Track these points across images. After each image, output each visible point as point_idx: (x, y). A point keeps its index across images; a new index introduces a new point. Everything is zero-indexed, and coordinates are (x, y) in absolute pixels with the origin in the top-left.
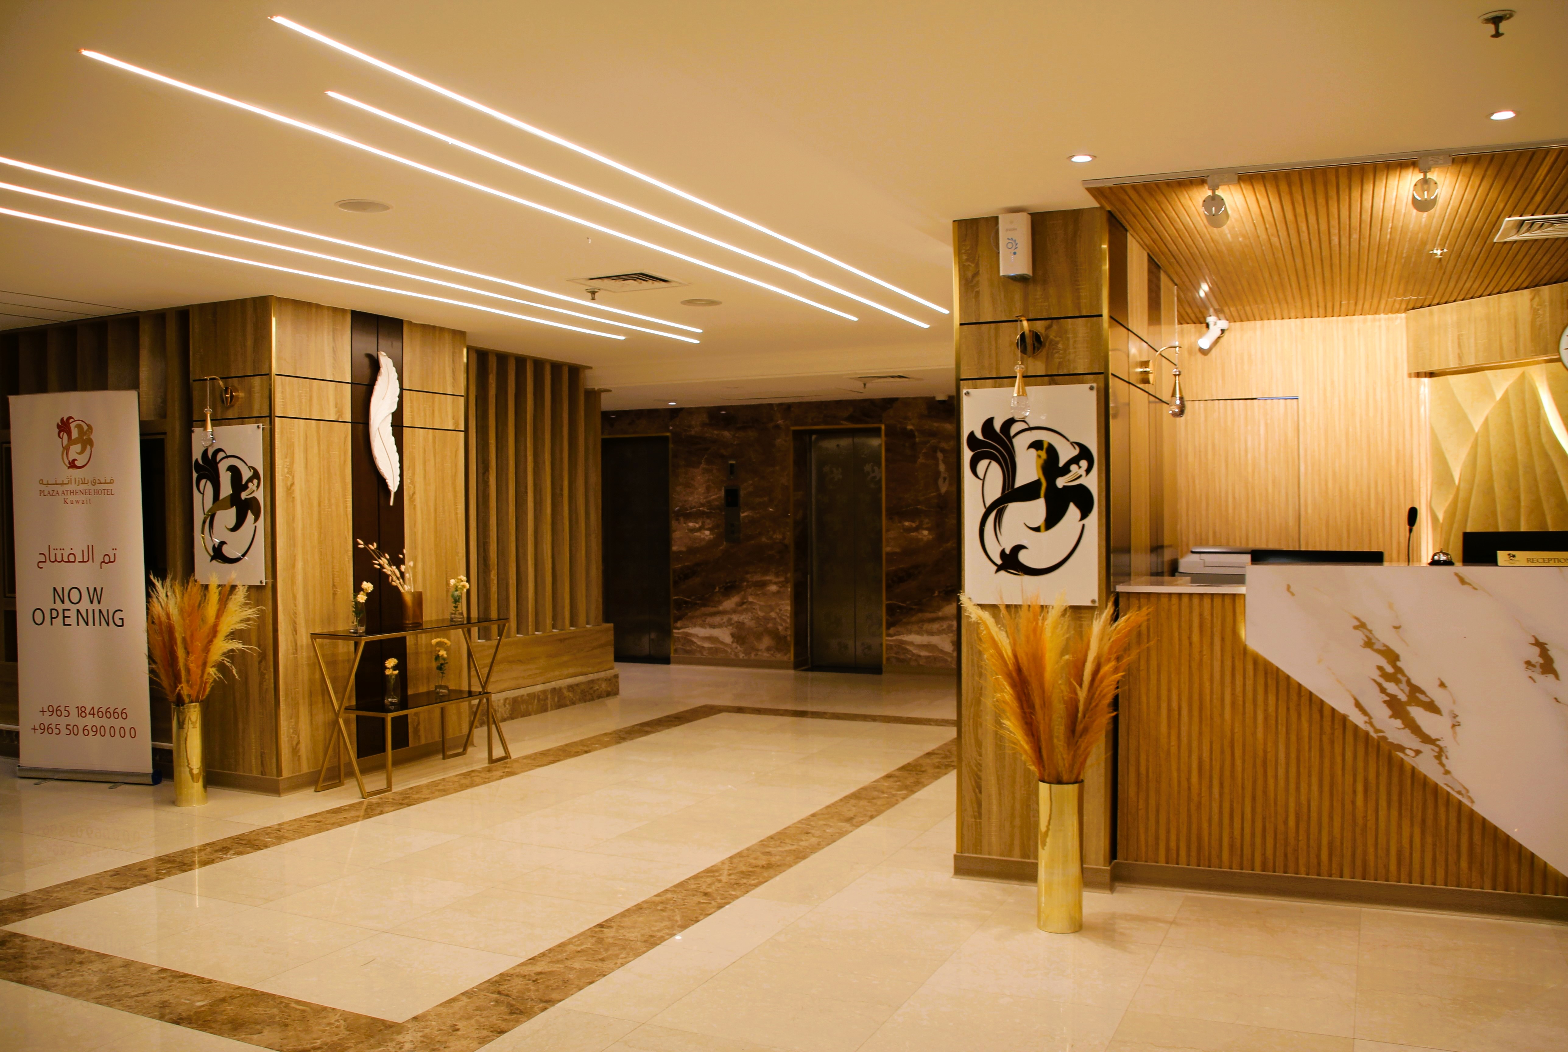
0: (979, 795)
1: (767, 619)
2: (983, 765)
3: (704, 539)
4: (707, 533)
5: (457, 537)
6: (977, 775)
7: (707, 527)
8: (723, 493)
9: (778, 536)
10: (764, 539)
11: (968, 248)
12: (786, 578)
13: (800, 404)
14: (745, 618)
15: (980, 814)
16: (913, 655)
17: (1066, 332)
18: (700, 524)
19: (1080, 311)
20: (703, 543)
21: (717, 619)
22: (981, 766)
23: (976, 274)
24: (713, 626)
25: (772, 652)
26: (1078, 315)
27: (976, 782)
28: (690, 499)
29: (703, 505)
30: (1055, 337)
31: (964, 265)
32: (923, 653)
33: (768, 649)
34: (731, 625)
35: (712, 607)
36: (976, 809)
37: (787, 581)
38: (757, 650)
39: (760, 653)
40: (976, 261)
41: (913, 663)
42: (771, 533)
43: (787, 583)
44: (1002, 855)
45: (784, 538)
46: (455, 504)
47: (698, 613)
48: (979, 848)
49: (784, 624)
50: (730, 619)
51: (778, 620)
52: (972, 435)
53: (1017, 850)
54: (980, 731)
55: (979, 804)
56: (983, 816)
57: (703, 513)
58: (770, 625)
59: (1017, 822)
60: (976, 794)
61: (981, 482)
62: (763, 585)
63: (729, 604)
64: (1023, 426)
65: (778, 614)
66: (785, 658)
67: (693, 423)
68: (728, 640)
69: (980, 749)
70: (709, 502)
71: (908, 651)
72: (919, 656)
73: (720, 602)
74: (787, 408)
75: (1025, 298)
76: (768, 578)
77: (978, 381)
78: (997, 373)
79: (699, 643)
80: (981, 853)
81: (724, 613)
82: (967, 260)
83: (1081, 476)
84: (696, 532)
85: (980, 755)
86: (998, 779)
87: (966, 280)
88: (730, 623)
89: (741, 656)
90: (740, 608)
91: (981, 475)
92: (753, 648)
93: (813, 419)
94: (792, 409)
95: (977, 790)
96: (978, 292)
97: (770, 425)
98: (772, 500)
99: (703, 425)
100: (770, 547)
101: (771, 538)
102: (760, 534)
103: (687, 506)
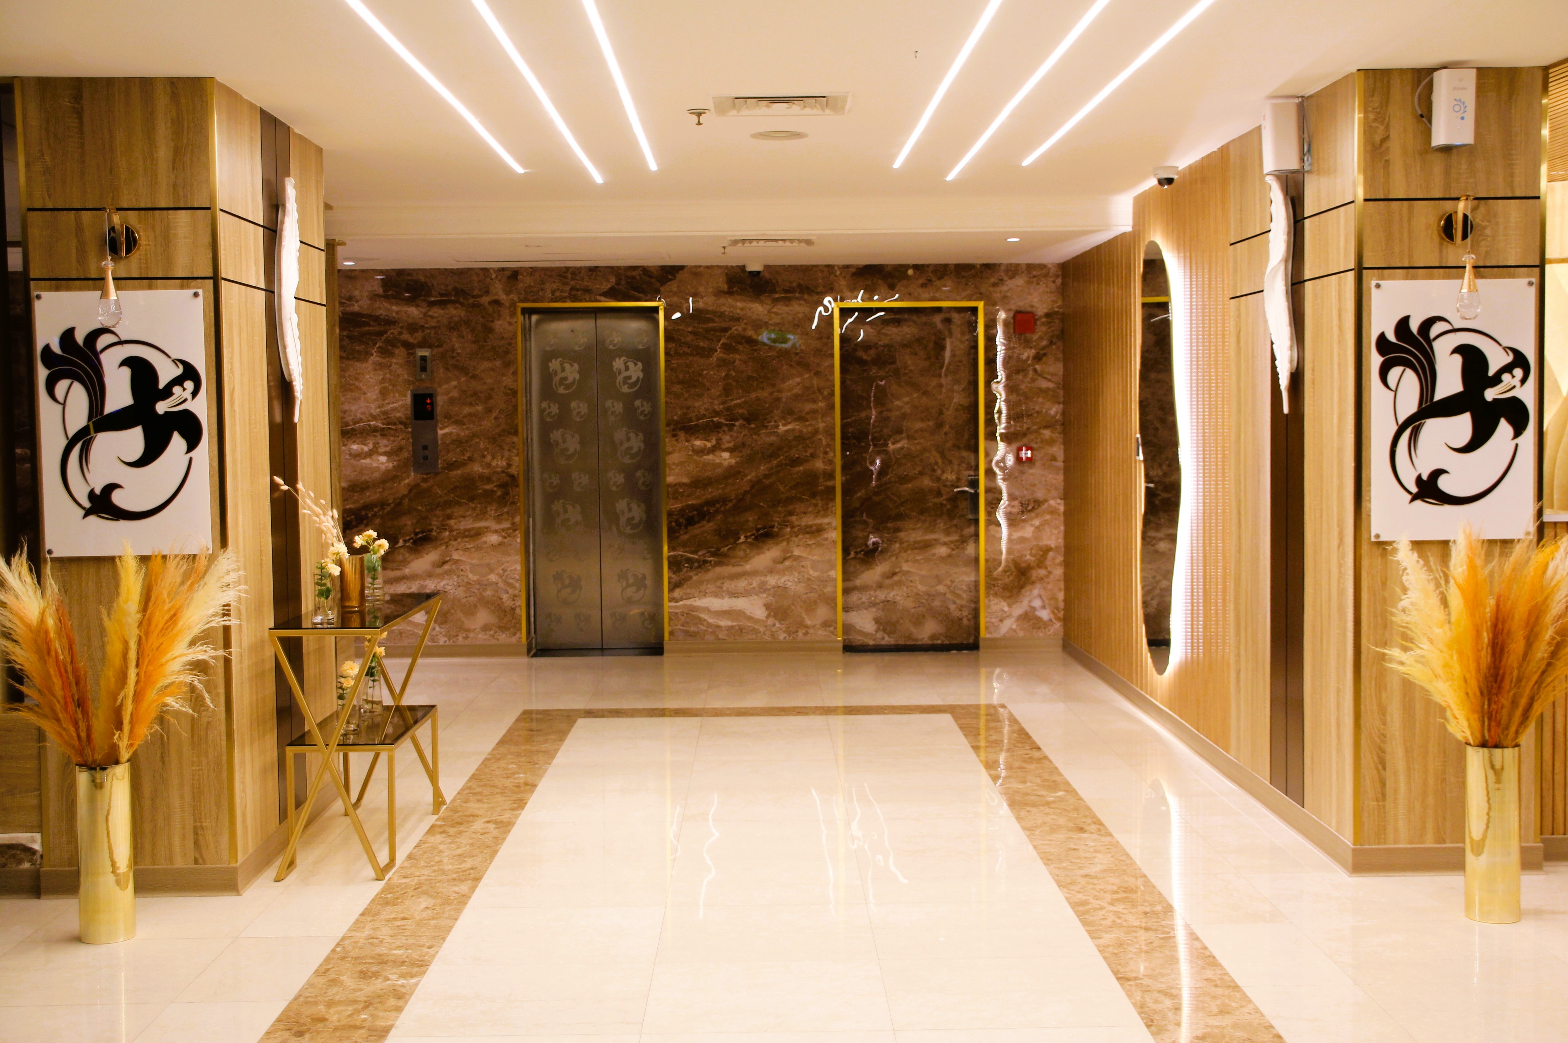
0: (1382, 772)
1: (483, 585)
2: (1388, 736)
3: (377, 469)
4: (383, 459)
6: (1380, 748)
7: (381, 450)
8: (408, 400)
9: (499, 463)
10: (477, 468)
11: (1376, 105)
12: (513, 524)
13: (533, 271)
14: (448, 584)
15: (1384, 795)
16: (709, 625)
17: (1495, 216)
18: (371, 446)
19: (1513, 191)
20: (377, 475)
21: (401, 588)
22: (1385, 736)
23: (1385, 139)
25: (492, 632)
26: (1510, 195)
27: (1379, 757)
28: (354, 408)
29: (374, 418)
30: (1482, 221)
31: (1371, 127)
32: (725, 623)
33: (485, 628)
35: (392, 570)
36: (1379, 790)
37: (513, 528)
38: (468, 631)
39: (472, 635)
40: (1386, 122)
41: (710, 638)
42: (489, 458)
43: (515, 530)
44: (1411, 842)
45: (509, 465)
48: (1382, 837)
49: (511, 591)
51: (501, 585)
52: (1382, 338)
53: (1430, 835)
54: (1384, 695)
55: (1383, 784)
56: (1387, 797)
57: (375, 430)
58: (489, 593)
59: (1430, 801)
60: (1378, 771)
61: (1392, 394)
62: (477, 534)
63: (422, 563)
64: (1446, 327)
65: (500, 576)
66: (514, 640)
67: (356, 293)
69: (1385, 716)
70: (385, 413)
71: (701, 621)
72: (719, 627)
74: (513, 275)
75: (1447, 172)
76: (482, 524)
77: (1386, 271)
78: (1409, 262)
80: (1385, 843)
81: (413, 577)
82: (1375, 120)
83: (1514, 387)
84: (365, 458)
85: (1384, 724)
86: (1407, 751)
87: (1373, 145)
89: (442, 640)
90: (439, 571)
91: (1392, 385)
92: (462, 628)
93: (553, 292)
94: (520, 277)
95: (1380, 767)
96: (1387, 161)
97: (485, 300)
98: (489, 411)
99: (374, 297)
100: (488, 479)
101: (489, 465)
102: (471, 460)
103: (349, 419)
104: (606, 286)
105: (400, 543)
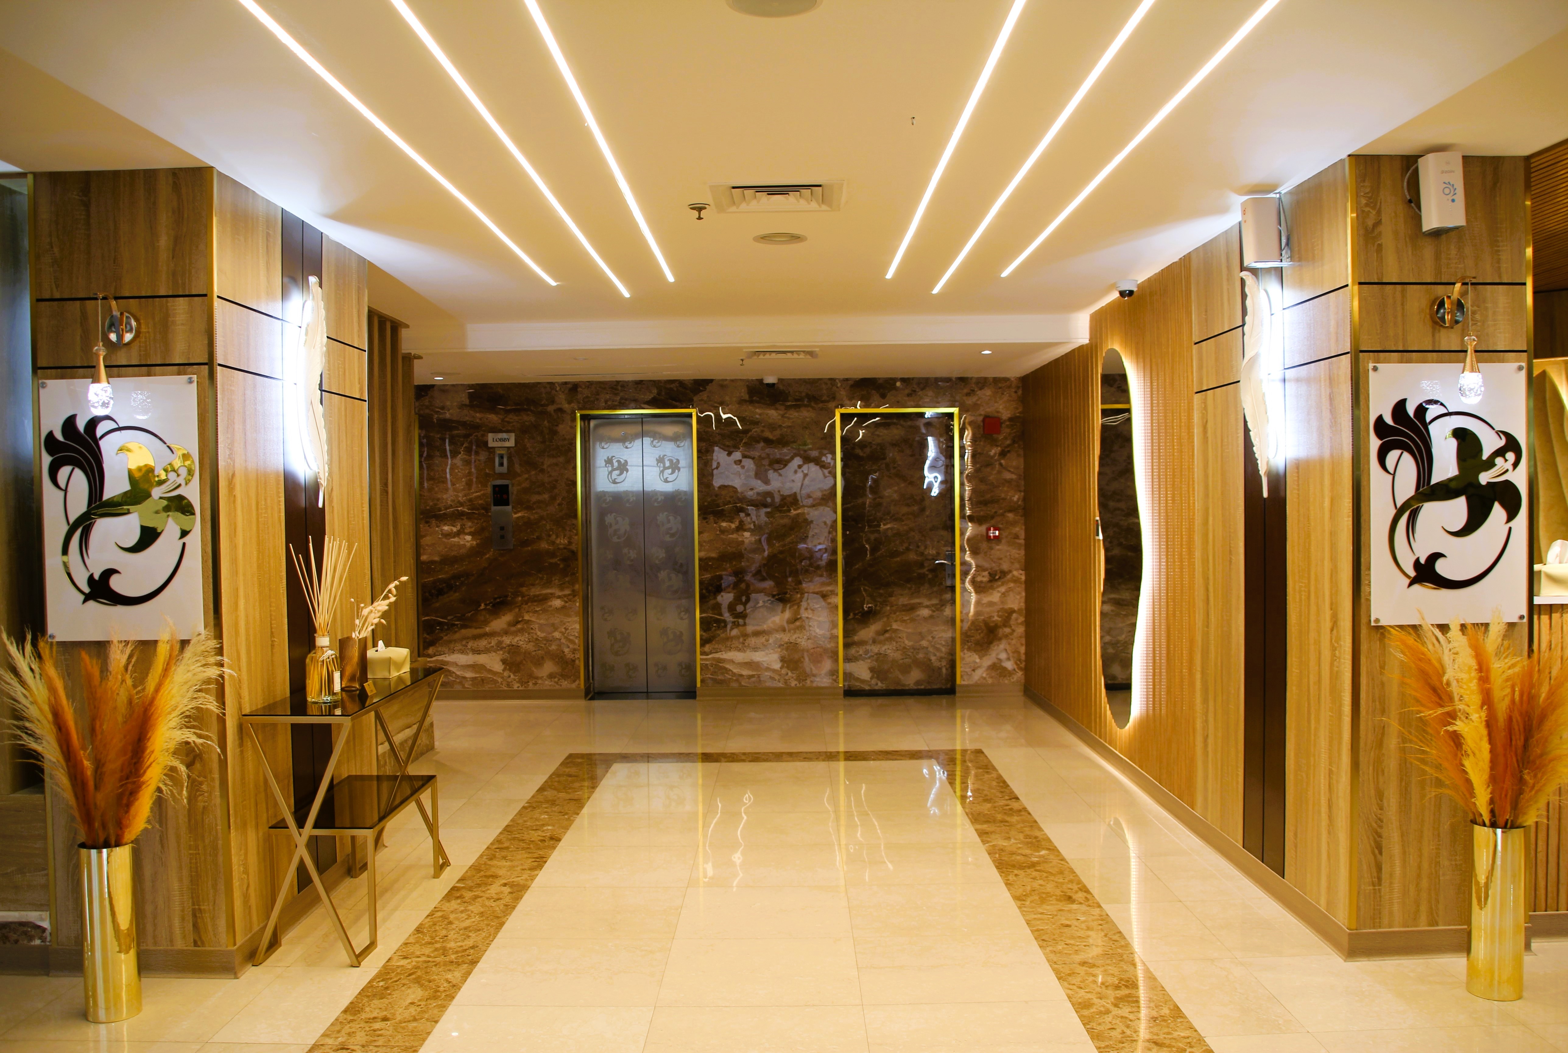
0: (1379, 856)
1: (549, 641)
2: (1384, 821)
3: (464, 546)
4: (469, 538)
6: (1377, 833)
7: (467, 531)
8: (489, 489)
9: (562, 541)
10: (544, 545)
11: (1368, 190)
12: (573, 591)
13: (590, 384)
14: (520, 640)
15: (1380, 879)
16: (734, 674)
17: (1484, 302)
18: (459, 527)
19: (1500, 277)
20: (463, 551)
21: (483, 643)
22: (1382, 821)
23: (1378, 223)
24: (477, 652)
25: (556, 680)
26: (1498, 281)
27: (1375, 841)
28: (445, 496)
29: (461, 504)
30: (1472, 306)
31: (1363, 211)
32: (746, 672)
33: (551, 676)
34: (502, 649)
35: (476, 628)
36: (1375, 874)
37: (574, 594)
38: (537, 678)
39: (540, 681)
40: (1378, 207)
41: (734, 685)
42: (554, 537)
43: (574, 596)
44: (1404, 926)
45: (570, 543)
47: (457, 637)
48: (1378, 920)
49: (571, 646)
50: (500, 642)
51: (563, 641)
52: (1380, 419)
53: (1423, 917)
54: (1381, 780)
55: (1379, 868)
56: (1383, 881)
57: (462, 514)
58: (553, 647)
59: (1425, 883)
60: (1375, 856)
61: (1391, 477)
62: (544, 599)
63: (499, 623)
65: (563, 634)
66: (574, 686)
67: (448, 403)
68: (498, 667)
69: (1381, 801)
70: (470, 500)
72: (741, 675)
73: (486, 623)
74: (573, 388)
75: (1437, 257)
76: (549, 591)
77: (1381, 354)
78: (1404, 346)
79: (458, 673)
80: (1380, 927)
81: (492, 634)
82: (1367, 205)
83: (1507, 471)
84: (454, 537)
85: (1381, 808)
86: (1402, 835)
87: (1366, 229)
88: (499, 646)
89: (516, 686)
90: (513, 629)
91: (1391, 468)
92: (531, 676)
93: (606, 402)
94: (579, 389)
95: (1377, 851)
96: (1380, 245)
97: (551, 409)
98: (553, 498)
99: (462, 406)
100: (553, 554)
101: (553, 543)
102: (539, 538)
103: (441, 505)
104: (649, 397)
105: (483, 606)
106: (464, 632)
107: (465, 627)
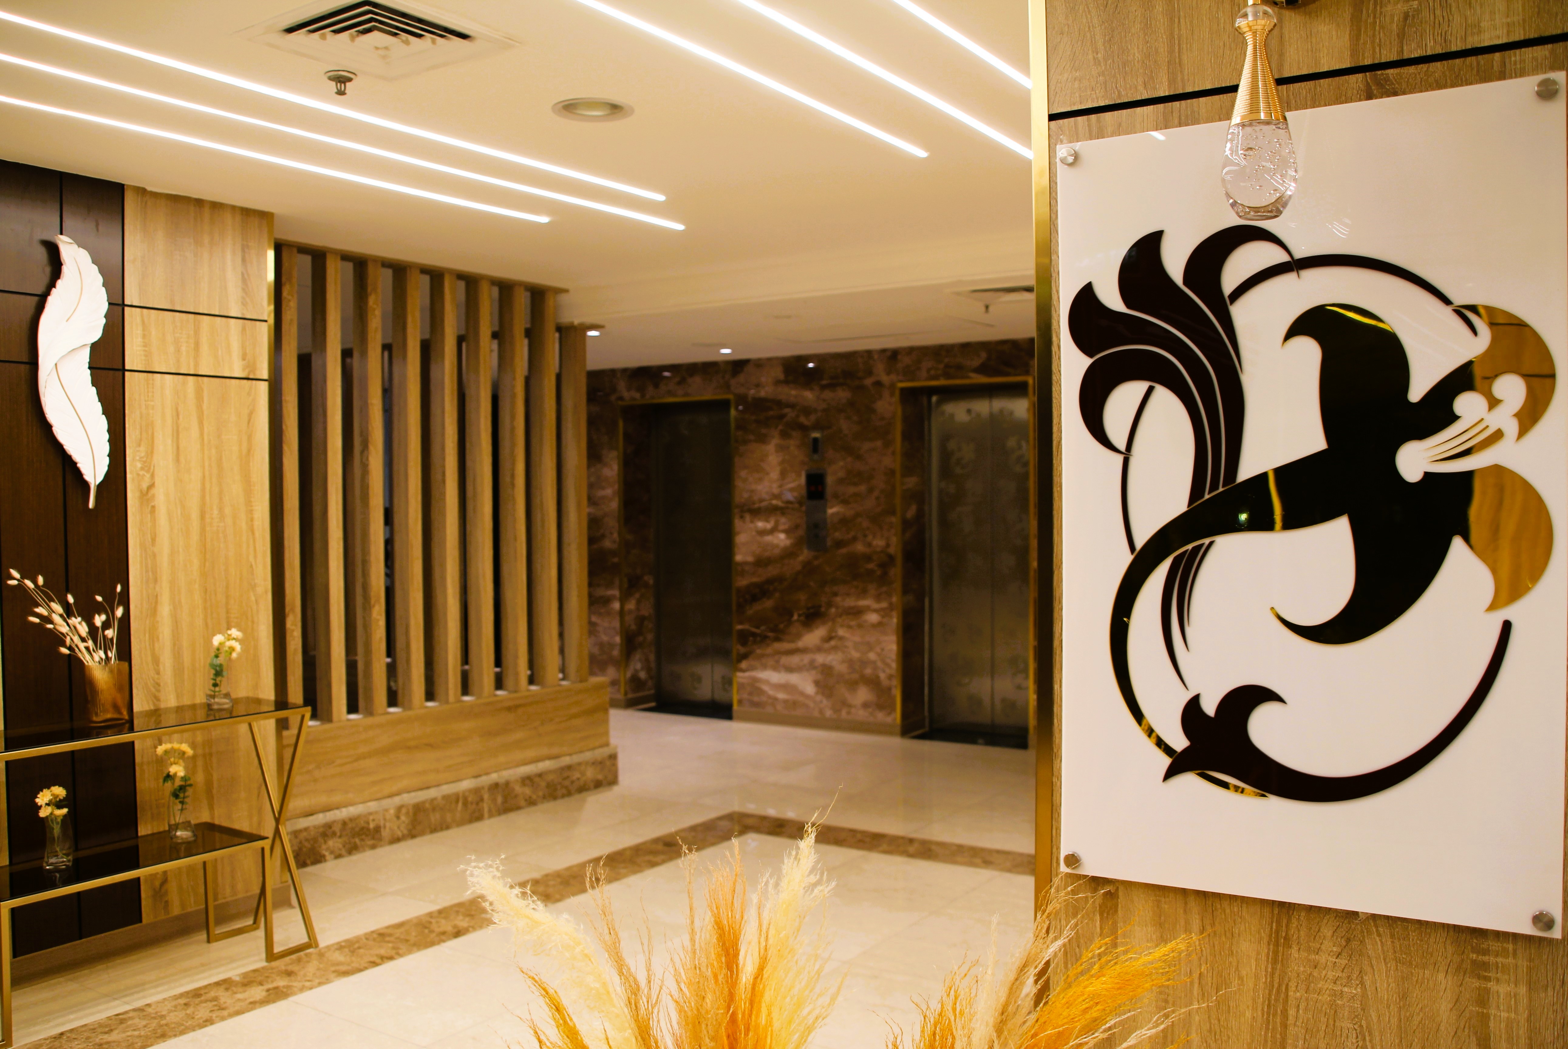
1: (864, 663)
3: (777, 546)
4: (782, 536)
5: (252, 559)
7: (781, 527)
8: (803, 480)
9: (879, 543)
10: (859, 547)
12: (891, 604)
13: (911, 350)
14: (833, 659)
18: (773, 523)
20: (777, 551)
21: (795, 660)
24: (790, 669)
25: (871, 710)
28: (759, 488)
29: (776, 497)
33: (865, 705)
34: (815, 668)
35: (788, 642)
37: (891, 607)
38: (850, 706)
39: (853, 711)
42: (870, 538)
43: (892, 610)
45: (888, 545)
46: (249, 503)
47: (769, 650)
49: (887, 671)
50: (813, 661)
51: (879, 664)
57: (776, 508)
58: (868, 671)
61: (1120, 459)
62: (858, 612)
63: (813, 637)
65: (879, 655)
66: (889, 720)
67: (763, 380)
68: (810, 689)
70: (784, 493)
73: (799, 636)
74: (893, 356)
76: (863, 603)
79: (771, 693)
81: (805, 650)
84: (768, 535)
88: (812, 666)
89: (829, 713)
90: (827, 646)
92: (845, 704)
93: (928, 370)
94: (899, 357)
97: (868, 382)
98: (871, 490)
99: (777, 382)
100: (868, 558)
101: (869, 545)
102: (855, 539)
103: (755, 498)
104: (976, 362)
105: (795, 617)
106: (777, 646)
107: (778, 639)
